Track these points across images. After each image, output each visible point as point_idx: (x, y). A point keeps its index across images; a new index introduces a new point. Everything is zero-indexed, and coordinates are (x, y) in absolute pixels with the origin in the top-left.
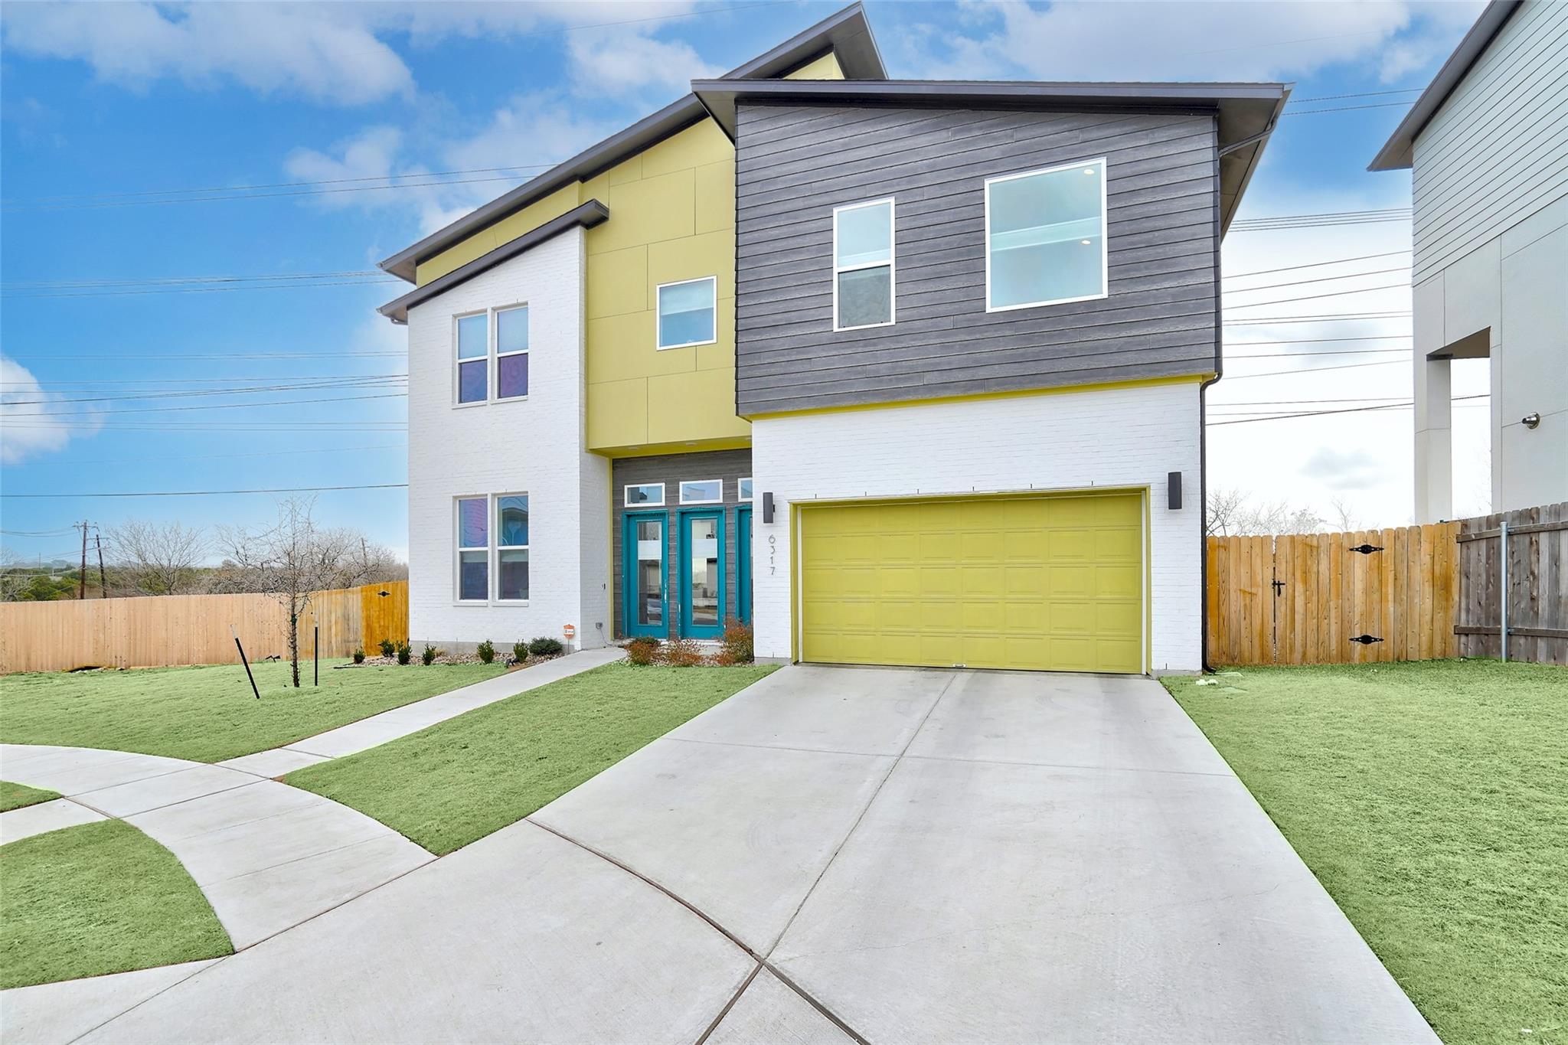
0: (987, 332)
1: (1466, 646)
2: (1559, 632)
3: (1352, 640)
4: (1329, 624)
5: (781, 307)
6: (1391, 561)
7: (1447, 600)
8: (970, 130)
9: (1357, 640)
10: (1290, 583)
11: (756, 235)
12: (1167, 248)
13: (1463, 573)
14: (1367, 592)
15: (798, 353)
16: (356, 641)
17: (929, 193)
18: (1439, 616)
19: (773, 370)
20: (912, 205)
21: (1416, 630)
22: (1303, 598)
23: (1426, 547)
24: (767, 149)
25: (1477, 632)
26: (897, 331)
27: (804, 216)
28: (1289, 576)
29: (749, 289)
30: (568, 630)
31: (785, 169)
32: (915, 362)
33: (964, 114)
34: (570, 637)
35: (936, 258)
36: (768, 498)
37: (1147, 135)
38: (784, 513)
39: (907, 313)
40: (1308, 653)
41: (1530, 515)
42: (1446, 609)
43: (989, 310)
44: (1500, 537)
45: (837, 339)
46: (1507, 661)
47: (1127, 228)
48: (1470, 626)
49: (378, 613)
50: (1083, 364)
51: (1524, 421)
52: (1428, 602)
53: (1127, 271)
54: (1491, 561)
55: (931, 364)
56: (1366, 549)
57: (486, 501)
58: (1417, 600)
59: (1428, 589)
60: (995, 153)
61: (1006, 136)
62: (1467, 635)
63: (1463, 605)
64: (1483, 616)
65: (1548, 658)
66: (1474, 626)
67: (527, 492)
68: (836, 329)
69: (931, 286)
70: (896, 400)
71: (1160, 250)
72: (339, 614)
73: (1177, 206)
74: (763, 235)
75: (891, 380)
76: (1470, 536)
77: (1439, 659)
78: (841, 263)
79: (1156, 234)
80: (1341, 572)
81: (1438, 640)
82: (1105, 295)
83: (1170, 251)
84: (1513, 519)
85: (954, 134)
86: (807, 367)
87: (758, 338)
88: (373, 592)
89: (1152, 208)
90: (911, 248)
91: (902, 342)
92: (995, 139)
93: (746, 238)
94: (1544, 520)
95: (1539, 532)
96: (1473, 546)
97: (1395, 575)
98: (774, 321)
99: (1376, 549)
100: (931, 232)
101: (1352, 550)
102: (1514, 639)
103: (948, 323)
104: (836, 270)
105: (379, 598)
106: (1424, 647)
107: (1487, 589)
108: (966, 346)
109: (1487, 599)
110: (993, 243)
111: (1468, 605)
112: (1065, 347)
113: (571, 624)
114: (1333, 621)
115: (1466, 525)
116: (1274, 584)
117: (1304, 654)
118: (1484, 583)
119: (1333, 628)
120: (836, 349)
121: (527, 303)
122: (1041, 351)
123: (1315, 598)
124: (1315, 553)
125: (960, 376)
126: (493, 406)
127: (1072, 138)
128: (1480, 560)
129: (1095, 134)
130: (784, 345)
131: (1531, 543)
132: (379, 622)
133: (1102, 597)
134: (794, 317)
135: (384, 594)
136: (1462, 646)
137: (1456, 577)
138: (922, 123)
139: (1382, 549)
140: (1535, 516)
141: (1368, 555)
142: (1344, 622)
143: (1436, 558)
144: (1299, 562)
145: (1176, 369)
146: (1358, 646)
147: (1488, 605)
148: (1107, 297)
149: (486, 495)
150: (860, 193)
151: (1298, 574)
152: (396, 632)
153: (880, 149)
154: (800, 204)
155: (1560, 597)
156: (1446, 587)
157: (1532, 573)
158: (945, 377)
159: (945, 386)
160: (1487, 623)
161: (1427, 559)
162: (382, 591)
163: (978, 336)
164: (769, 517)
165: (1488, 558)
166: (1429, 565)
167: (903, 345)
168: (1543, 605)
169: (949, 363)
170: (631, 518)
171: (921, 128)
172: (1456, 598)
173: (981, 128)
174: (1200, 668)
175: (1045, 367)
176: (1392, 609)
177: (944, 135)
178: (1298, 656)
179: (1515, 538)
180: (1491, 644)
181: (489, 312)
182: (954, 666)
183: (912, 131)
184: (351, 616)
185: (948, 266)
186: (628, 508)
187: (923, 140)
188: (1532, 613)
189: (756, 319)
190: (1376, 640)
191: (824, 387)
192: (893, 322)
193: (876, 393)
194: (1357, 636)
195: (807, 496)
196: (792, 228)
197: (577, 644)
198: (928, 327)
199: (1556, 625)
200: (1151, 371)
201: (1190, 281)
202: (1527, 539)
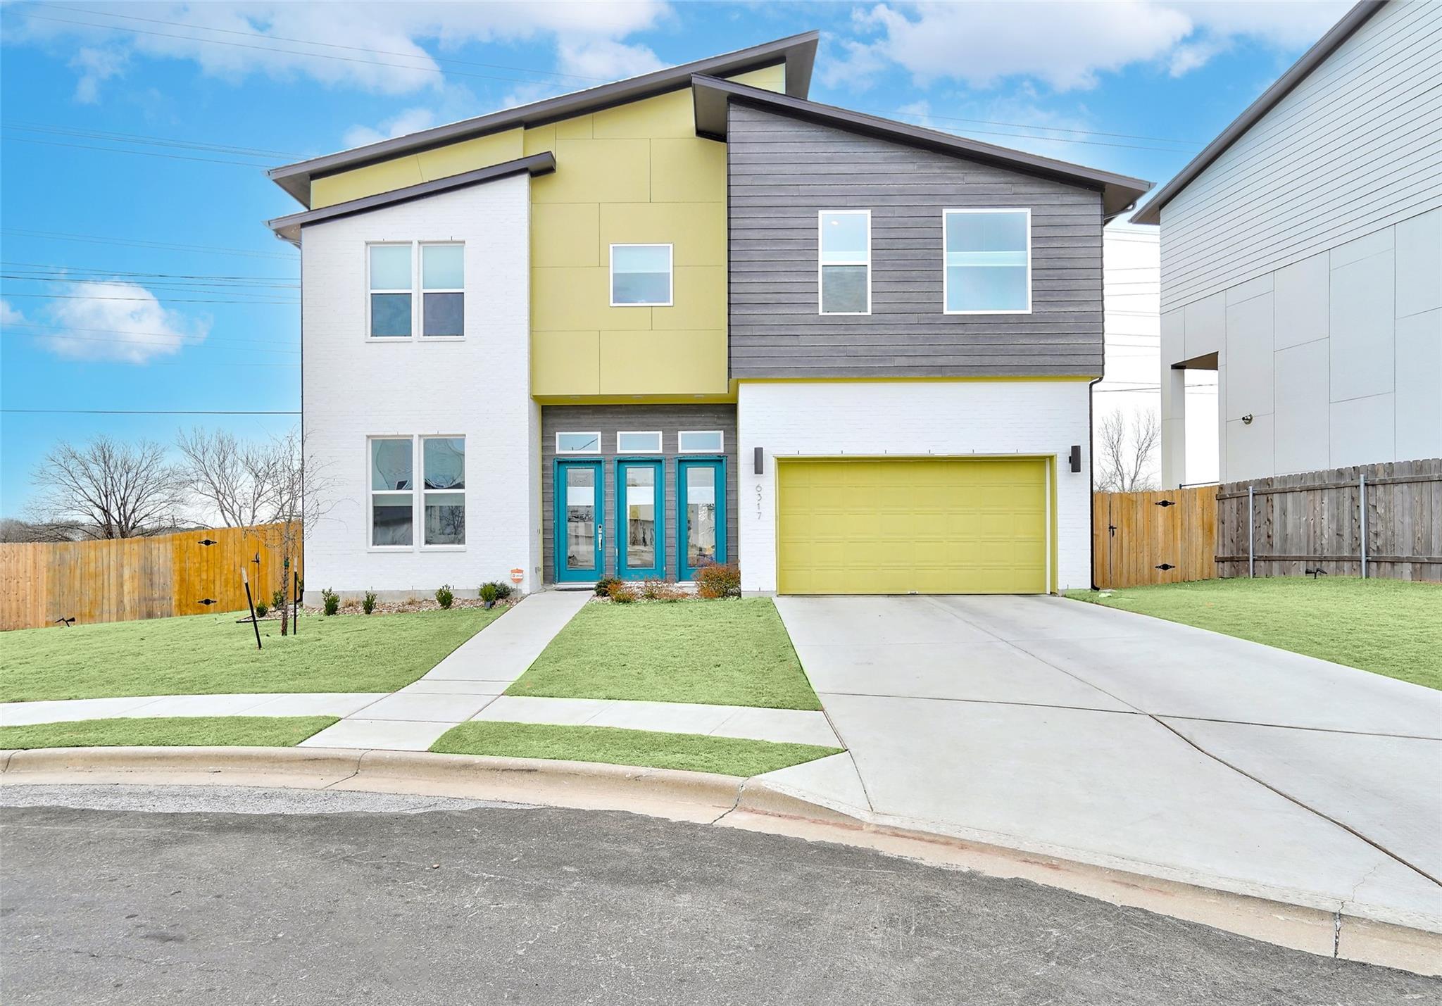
0: (944, 329)
1: (1223, 569)
2: (1287, 557)
3: (1157, 567)
4: (1143, 557)
5: (772, 288)
6: (1179, 511)
7: (1211, 539)
8: (931, 167)
9: (1160, 567)
10: (1120, 526)
11: (748, 221)
12: (1072, 282)
13: (1220, 521)
14: (1165, 533)
15: (787, 330)
16: (163, 598)
17: (899, 212)
18: (1206, 550)
19: (763, 342)
20: (885, 219)
21: (1194, 560)
22: (1127, 538)
23: (1199, 503)
24: (757, 148)
25: (1231, 559)
26: (873, 321)
27: (792, 212)
28: (1119, 522)
29: (742, 268)
30: (516, 574)
31: (774, 169)
32: (887, 348)
33: (925, 153)
34: (519, 581)
35: (905, 265)
36: (758, 453)
37: (1058, 197)
38: (770, 465)
39: (882, 306)
40: (1131, 577)
41: (1268, 482)
42: (1210, 545)
43: (946, 312)
44: (1248, 496)
45: (821, 321)
46: (1253, 577)
47: (1045, 264)
48: (1226, 556)
49: (197, 565)
50: (1015, 361)
51: (1243, 419)
52: (1201, 540)
53: (1045, 295)
54: (1240, 512)
55: (901, 350)
56: (1165, 504)
57: (410, 442)
58: (1194, 539)
59: (1200, 531)
60: (950, 190)
61: (959, 178)
62: (1223, 562)
63: (1220, 543)
64: (1235, 549)
65: (1280, 574)
66: (1229, 556)
67: (465, 435)
68: (821, 313)
69: (900, 287)
70: (872, 376)
71: (1066, 283)
72: (136, 564)
73: (1077, 253)
74: (754, 223)
75: (867, 360)
76: (1225, 495)
77: (1207, 579)
78: (826, 257)
79: (1064, 271)
80: (1151, 519)
81: (1206, 566)
82: (1029, 311)
83: (1074, 285)
84: (1256, 485)
85: (919, 168)
86: (795, 342)
87: (749, 312)
88: (191, 541)
89: (1062, 252)
90: (883, 255)
91: (877, 330)
92: (950, 178)
93: (738, 222)
94: (1276, 486)
95: (1273, 493)
96: (1227, 502)
97: (1182, 522)
98: (765, 300)
99: (1170, 503)
100: (901, 244)
101: (1156, 504)
102: (1256, 563)
103: (913, 319)
104: (821, 263)
105: (201, 548)
106: (1198, 571)
107: (1237, 531)
108: (928, 338)
109: (1237, 537)
110: (950, 259)
111: (1224, 541)
112: (1002, 347)
113: (519, 568)
114: (1145, 555)
115: (1222, 488)
116: (1110, 527)
117: (1128, 580)
118: (1235, 527)
119: (1146, 559)
120: (820, 330)
121: (464, 242)
122: (984, 349)
123: (1134, 538)
124: (1134, 506)
125: (924, 361)
126: (420, 343)
127: (1006, 189)
128: (1232, 512)
129: (1023, 189)
130: (774, 321)
131: (1268, 500)
132: (200, 575)
133: (1019, 536)
134: (783, 298)
135: (207, 543)
136: (1220, 570)
137: (1216, 523)
138: (893, 154)
139: (1174, 504)
140: (1270, 483)
141: (1166, 507)
142: (1152, 556)
143: (1205, 510)
144: (1125, 512)
145: (1077, 371)
146: (1161, 571)
147: (1238, 543)
148: (1031, 313)
149: (412, 436)
150: (842, 201)
151: (1124, 521)
152: (226, 586)
153: (858, 168)
154: (789, 202)
155: (1287, 535)
156: (1211, 530)
157: (1268, 520)
158: (911, 362)
159: (911, 368)
160: (1238, 553)
161: (1199, 510)
162: (204, 539)
163: (937, 332)
164: (759, 469)
165: (1238, 510)
166: (1200, 515)
167: (878, 333)
168: (1276, 540)
169: (915, 351)
170: (561, 464)
171: (892, 157)
172: (1216, 538)
173: (940, 168)
174: (1090, 587)
175: (986, 361)
176: (1180, 545)
177: (910, 167)
178: (1124, 580)
179: (1257, 497)
180: (1240, 567)
181: (415, 244)
182: (909, 593)
183: (885, 159)
184: (156, 569)
185: (914, 273)
186: (559, 455)
187: (894, 168)
188: (1268, 545)
189: (748, 296)
190: (1171, 567)
191: (810, 361)
192: (869, 313)
193: (856, 369)
194: (1160, 565)
195: (790, 452)
196: (782, 221)
197: (525, 588)
198: (898, 320)
199: (1285, 552)
200: (1061, 371)
201: (1086, 308)
202: (1265, 497)
